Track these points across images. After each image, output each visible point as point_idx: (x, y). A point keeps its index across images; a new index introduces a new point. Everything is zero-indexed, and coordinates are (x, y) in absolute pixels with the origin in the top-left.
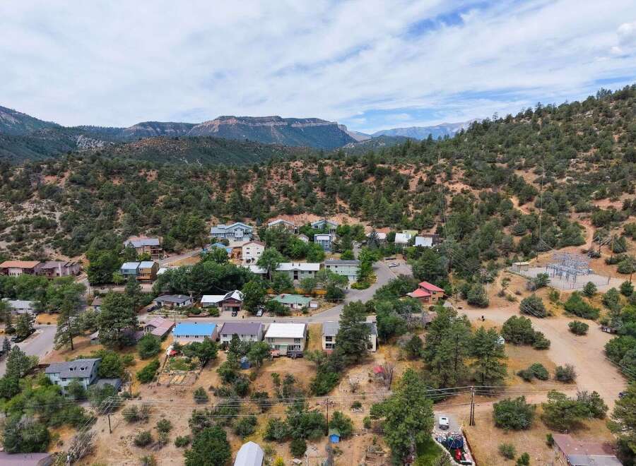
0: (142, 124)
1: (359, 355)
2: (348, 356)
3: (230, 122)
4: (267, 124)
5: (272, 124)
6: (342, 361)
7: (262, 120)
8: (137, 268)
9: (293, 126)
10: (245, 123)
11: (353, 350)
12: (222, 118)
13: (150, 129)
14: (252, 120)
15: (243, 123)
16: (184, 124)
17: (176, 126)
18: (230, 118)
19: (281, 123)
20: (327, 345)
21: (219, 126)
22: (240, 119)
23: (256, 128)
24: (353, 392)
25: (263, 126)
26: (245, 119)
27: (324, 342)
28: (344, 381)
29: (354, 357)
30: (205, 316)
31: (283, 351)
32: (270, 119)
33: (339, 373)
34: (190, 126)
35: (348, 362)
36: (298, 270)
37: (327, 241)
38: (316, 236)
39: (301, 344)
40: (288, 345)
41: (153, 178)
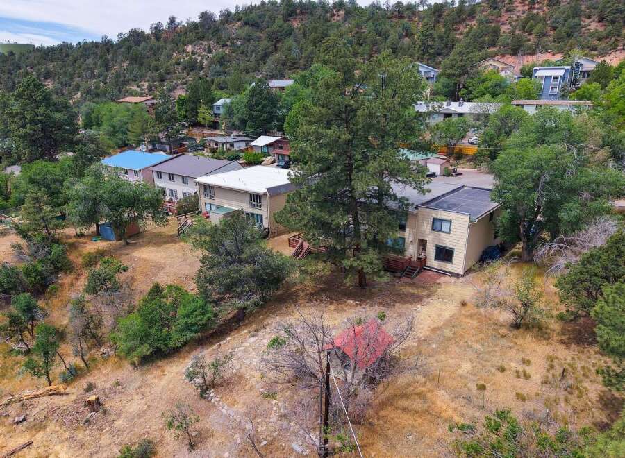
36: (452, 112)
37: (557, 78)
38: (536, 70)
39: (264, 212)
40: (237, 209)
41: (339, 18)
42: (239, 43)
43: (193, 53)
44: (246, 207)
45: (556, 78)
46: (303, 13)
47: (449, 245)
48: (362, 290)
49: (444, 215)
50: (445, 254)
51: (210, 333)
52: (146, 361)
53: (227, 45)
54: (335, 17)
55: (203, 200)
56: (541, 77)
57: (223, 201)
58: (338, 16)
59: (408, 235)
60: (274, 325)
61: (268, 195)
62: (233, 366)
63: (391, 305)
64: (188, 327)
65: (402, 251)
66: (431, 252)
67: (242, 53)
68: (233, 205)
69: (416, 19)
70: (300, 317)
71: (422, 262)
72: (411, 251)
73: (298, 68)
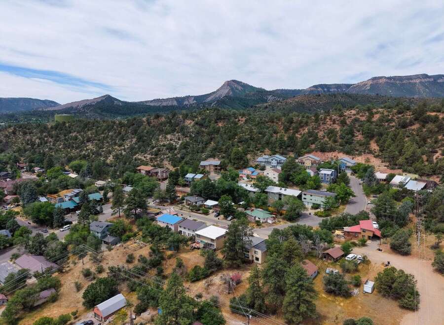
0: (315, 87)
3: (381, 81)
4: (414, 81)
5: (418, 81)
7: (409, 78)
8: (193, 177)
9: (439, 81)
10: (393, 81)
12: (374, 79)
13: (320, 89)
14: (400, 78)
15: (392, 81)
16: (345, 84)
17: (338, 86)
18: (381, 78)
19: (428, 79)
21: (371, 85)
22: (390, 78)
23: (403, 85)
24: (208, 286)
25: (410, 83)
26: (395, 78)
30: (200, 213)
31: (201, 245)
32: (417, 77)
34: (348, 86)
36: (282, 194)
38: (321, 170)
39: (215, 244)
40: (207, 242)
41: (242, 123)
42: (193, 135)
43: (171, 140)
45: (328, 175)
46: (224, 119)
47: (258, 257)
48: (238, 267)
49: (257, 250)
50: (257, 259)
51: (206, 276)
52: (193, 282)
53: (187, 136)
54: (240, 122)
55: (196, 238)
56: (322, 174)
58: (242, 121)
59: (250, 254)
60: (220, 275)
61: (216, 240)
62: (213, 282)
63: (243, 271)
64: (203, 274)
65: (248, 258)
66: (254, 258)
67: (195, 141)
69: (280, 123)
70: (225, 272)
71: (253, 261)
72: (251, 258)
73: (222, 152)
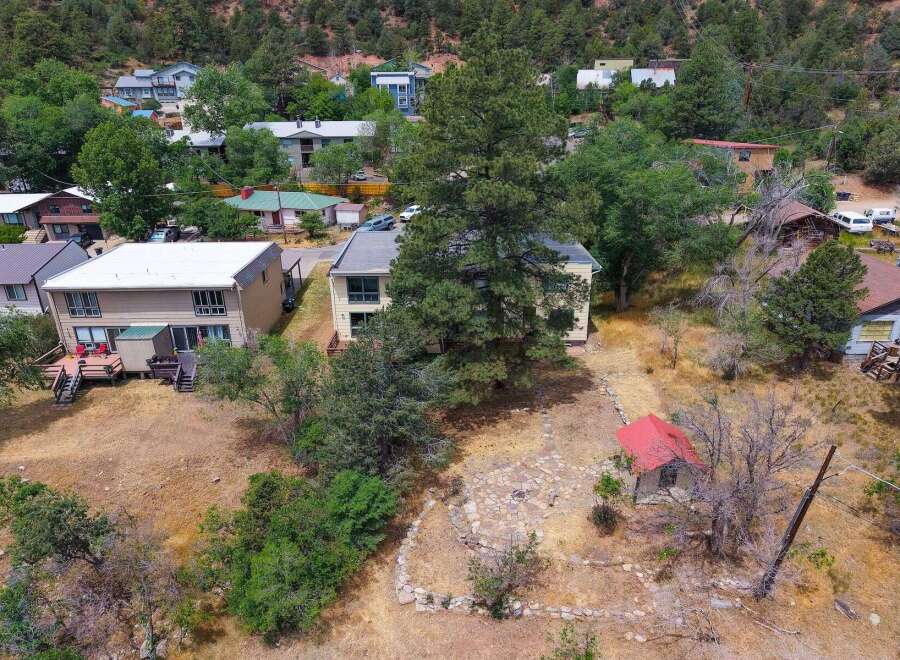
1: (521, 354)
2: (454, 364)
6: (418, 394)
11: (482, 331)
20: (356, 318)
24: (497, 610)
27: (343, 308)
28: (431, 518)
29: (488, 371)
31: (136, 354)
33: (400, 470)
35: (460, 396)
36: (313, 136)
37: (404, 88)
38: (374, 77)
39: (234, 319)
40: (166, 325)
44: (187, 318)
45: (402, 88)
55: (68, 322)
56: (384, 86)
57: (126, 315)
61: (239, 288)
68: (159, 320)
